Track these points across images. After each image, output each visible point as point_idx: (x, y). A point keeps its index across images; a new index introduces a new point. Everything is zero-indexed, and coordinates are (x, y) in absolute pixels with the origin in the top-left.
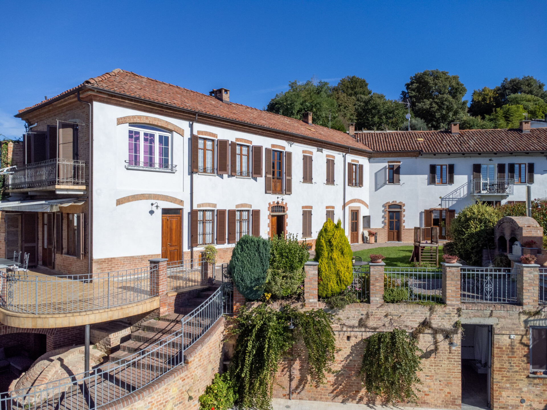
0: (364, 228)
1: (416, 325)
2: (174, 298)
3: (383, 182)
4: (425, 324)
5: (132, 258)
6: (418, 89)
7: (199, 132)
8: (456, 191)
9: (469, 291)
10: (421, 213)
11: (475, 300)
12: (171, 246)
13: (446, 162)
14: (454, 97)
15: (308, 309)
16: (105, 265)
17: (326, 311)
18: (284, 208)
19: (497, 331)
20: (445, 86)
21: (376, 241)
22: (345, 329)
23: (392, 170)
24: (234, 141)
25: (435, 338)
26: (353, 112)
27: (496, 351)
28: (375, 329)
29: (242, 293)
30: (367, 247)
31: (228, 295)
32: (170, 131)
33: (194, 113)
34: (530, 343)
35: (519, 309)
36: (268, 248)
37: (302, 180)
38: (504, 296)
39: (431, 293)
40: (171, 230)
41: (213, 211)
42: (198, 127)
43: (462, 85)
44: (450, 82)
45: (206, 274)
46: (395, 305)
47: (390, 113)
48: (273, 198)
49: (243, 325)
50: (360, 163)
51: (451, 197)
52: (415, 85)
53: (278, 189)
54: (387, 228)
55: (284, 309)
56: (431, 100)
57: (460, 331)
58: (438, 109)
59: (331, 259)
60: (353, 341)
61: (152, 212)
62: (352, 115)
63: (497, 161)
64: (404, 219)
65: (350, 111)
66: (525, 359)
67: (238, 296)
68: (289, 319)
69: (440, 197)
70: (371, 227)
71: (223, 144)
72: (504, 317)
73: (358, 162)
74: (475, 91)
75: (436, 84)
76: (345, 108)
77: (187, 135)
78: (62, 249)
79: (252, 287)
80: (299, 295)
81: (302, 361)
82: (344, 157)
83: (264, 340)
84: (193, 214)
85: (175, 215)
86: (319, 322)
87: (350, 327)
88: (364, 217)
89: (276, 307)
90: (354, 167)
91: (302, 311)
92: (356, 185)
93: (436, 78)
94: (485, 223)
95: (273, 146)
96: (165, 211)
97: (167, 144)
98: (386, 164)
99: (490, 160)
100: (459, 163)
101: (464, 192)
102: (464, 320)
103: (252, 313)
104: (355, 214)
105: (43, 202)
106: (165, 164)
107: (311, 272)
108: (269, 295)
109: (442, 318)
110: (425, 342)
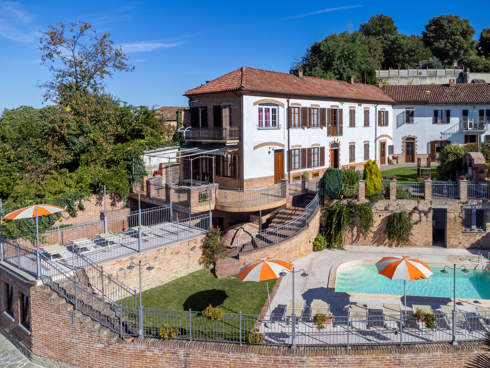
0: (389, 153)
1: (411, 209)
2: (292, 199)
3: (402, 122)
4: (416, 209)
5: (261, 178)
6: (435, 31)
7: (292, 104)
8: (451, 128)
9: (438, 193)
10: (428, 143)
11: (439, 197)
12: (278, 171)
13: (445, 108)
14: (464, 38)
15: (360, 202)
16: (249, 183)
17: (369, 203)
18: (338, 144)
19: (448, 211)
20: (456, 29)
21: (397, 163)
22: (378, 212)
23: (408, 114)
24: (310, 106)
25: (420, 215)
26: (381, 53)
27: (448, 220)
28: (392, 211)
29: (329, 195)
30: (391, 167)
31: (322, 196)
32: (277, 105)
33: (291, 95)
34: (464, 216)
35: (458, 201)
36: (342, 174)
37: (349, 126)
38: (452, 195)
39: (419, 194)
40: (278, 161)
41: (299, 149)
42: (292, 101)
43: (471, 28)
44: (461, 24)
45: (305, 187)
46: (402, 200)
47: (412, 51)
48: (332, 139)
49: (330, 210)
50: (386, 110)
51: (448, 132)
52: (433, 27)
53: (335, 132)
54: (405, 154)
55: (349, 203)
56: (446, 40)
57: (432, 211)
58: (451, 48)
59: (371, 179)
60: (382, 217)
61: (269, 152)
62: (380, 56)
63: (479, 108)
64: (416, 147)
65: (379, 53)
66: (461, 224)
67: (326, 197)
68: (351, 207)
69: (441, 133)
70: (394, 153)
71: (304, 110)
72: (452, 205)
73: (385, 109)
74: (484, 29)
75: (450, 27)
76: (375, 50)
77: (286, 106)
78: (220, 173)
79: (334, 192)
80: (356, 196)
81: (358, 227)
82: (376, 107)
83: (341, 217)
84: (289, 152)
85: (280, 153)
86: (366, 208)
87: (380, 211)
88: (389, 146)
89: (345, 202)
90: (382, 113)
91: (358, 203)
92: (384, 125)
93: (450, 21)
94: (457, 155)
95: (332, 106)
96: (276, 151)
97: (275, 113)
98: (405, 110)
99: (474, 107)
100: (454, 109)
101: (456, 129)
102: (433, 207)
103: (334, 205)
104: (383, 145)
105: (218, 150)
106: (274, 124)
107: (362, 185)
108: (342, 196)
109: (423, 206)
110: (415, 217)
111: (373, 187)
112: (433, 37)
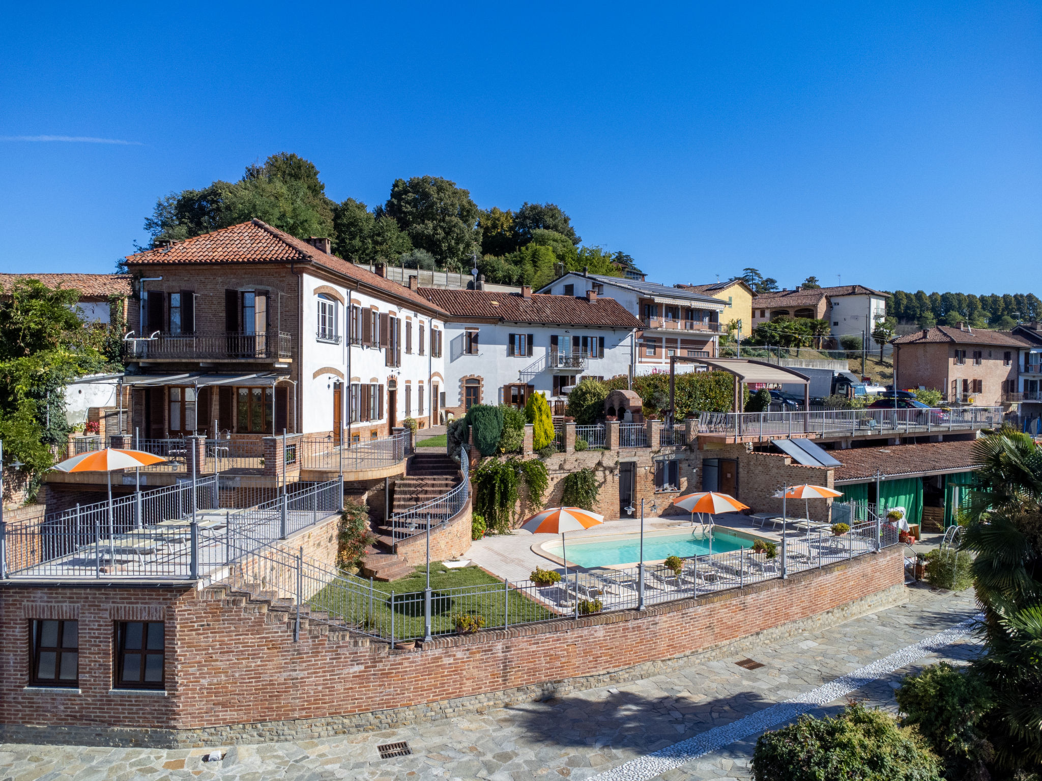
0: (441, 407)
1: (594, 466)
3: (460, 352)
4: (599, 464)
5: (320, 433)
6: (415, 203)
8: (534, 364)
10: (500, 389)
11: (626, 447)
12: (335, 422)
13: (524, 331)
15: (527, 459)
17: (540, 460)
18: (395, 382)
19: (638, 465)
22: (550, 472)
23: (469, 338)
25: (604, 473)
27: (638, 478)
28: (569, 470)
29: (481, 450)
32: (335, 300)
34: (655, 471)
35: (649, 450)
37: (406, 351)
38: (642, 442)
40: (336, 405)
41: (361, 386)
42: (352, 294)
44: (459, 198)
46: (582, 452)
48: (389, 372)
49: (482, 475)
50: (439, 329)
51: (529, 371)
53: (393, 361)
56: (435, 222)
57: (619, 467)
60: (555, 481)
61: (329, 387)
63: (573, 333)
64: (482, 395)
66: (652, 482)
67: (475, 452)
68: (516, 467)
69: (519, 371)
70: (447, 404)
71: (367, 313)
72: (642, 456)
77: (346, 303)
78: (233, 427)
79: (491, 444)
80: (520, 450)
81: (522, 500)
82: (430, 322)
84: (349, 388)
85: (340, 389)
86: (536, 467)
87: (554, 471)
88: (441, 393)
90: (436, 333)
91: (523, 461)
92: (437, 355)
94: (598, 396)
95: (389, 311)
96: (335, 385)
97: (332, 313)
98: (464, 331)
99: (567, 332)
101: (541, 366)
102: (621, 460)
103: (487, 465)
104: (435, 391)
106: (331, 334)
107: (527, 431)
108: (504, 450)
109: (609, 459)
110: (599, 476)
111: (543, 434)
112: (411, 213)
